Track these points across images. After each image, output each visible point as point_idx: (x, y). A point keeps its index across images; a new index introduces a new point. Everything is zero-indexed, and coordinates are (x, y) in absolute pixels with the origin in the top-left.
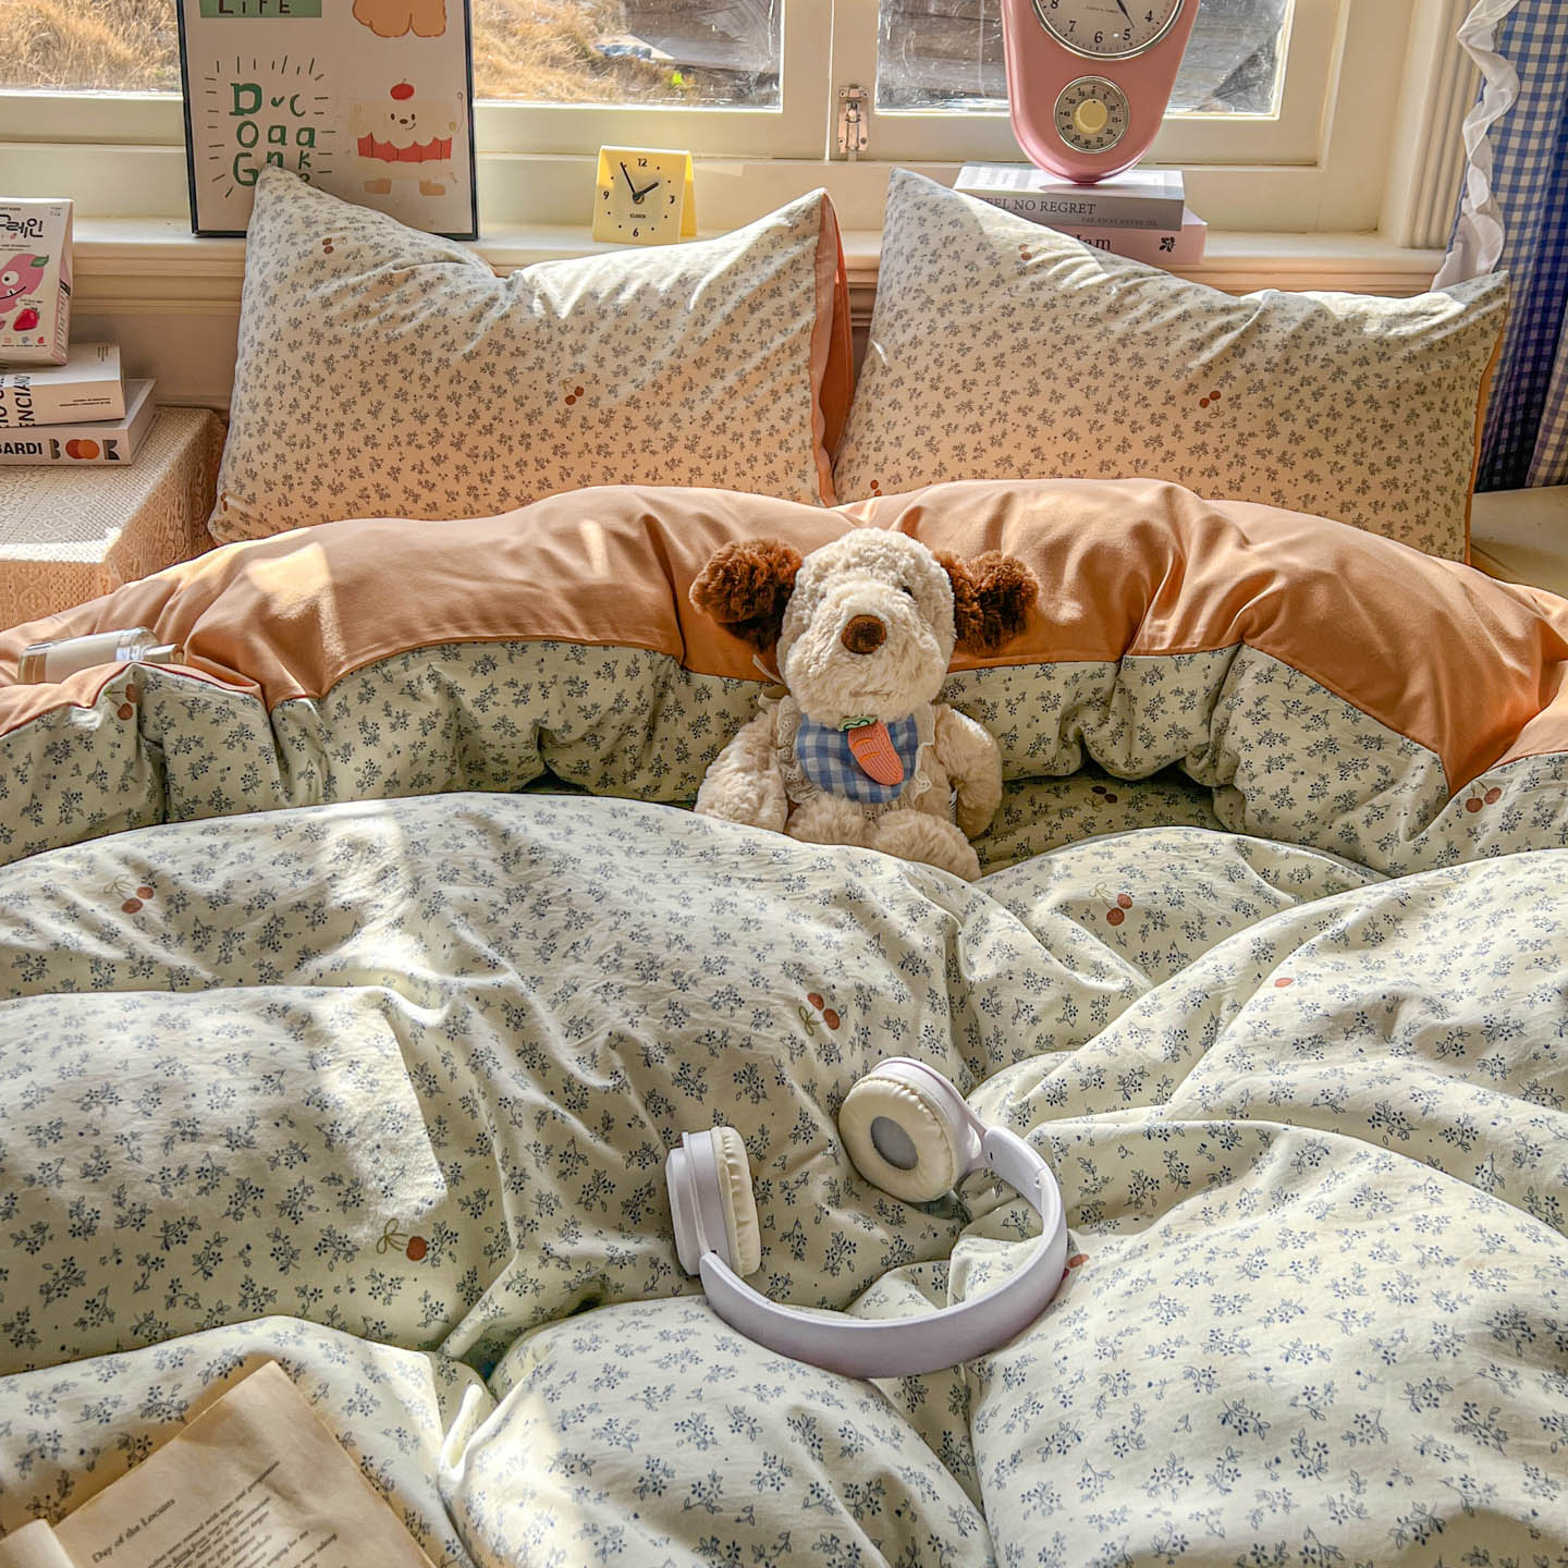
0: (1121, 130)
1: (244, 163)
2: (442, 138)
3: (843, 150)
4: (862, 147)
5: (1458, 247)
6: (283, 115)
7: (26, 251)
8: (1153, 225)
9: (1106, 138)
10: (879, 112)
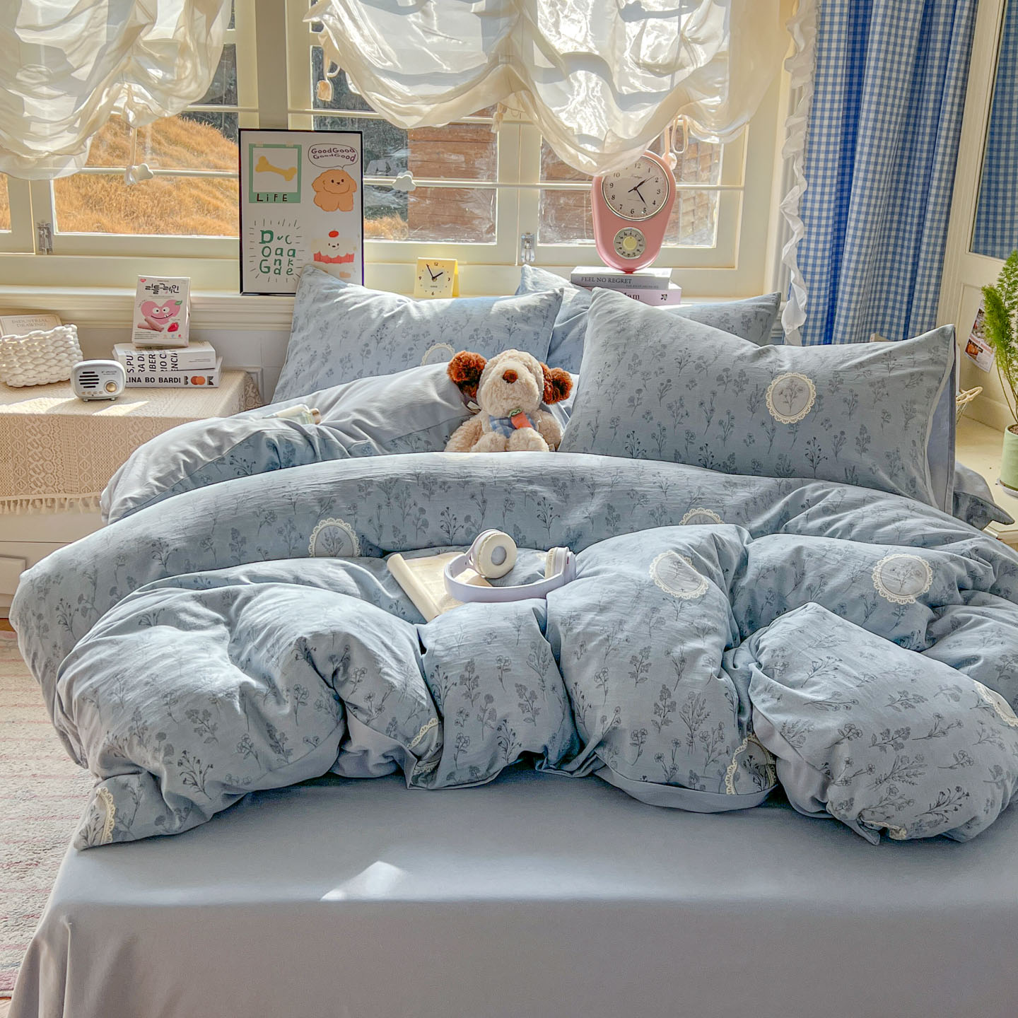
0: (642, 249)
1: (264, 264)
2: (350, 253)
3: (524, 261)
4: (532, 260)
5: (792, 299)
6: (282, 244)
7: (172, 299)
8: (656, 287)
9: (637, 253)
10: (539, 245)
